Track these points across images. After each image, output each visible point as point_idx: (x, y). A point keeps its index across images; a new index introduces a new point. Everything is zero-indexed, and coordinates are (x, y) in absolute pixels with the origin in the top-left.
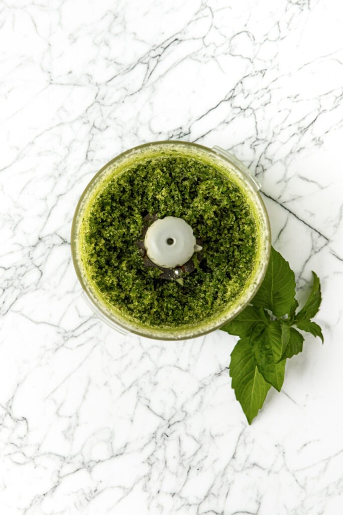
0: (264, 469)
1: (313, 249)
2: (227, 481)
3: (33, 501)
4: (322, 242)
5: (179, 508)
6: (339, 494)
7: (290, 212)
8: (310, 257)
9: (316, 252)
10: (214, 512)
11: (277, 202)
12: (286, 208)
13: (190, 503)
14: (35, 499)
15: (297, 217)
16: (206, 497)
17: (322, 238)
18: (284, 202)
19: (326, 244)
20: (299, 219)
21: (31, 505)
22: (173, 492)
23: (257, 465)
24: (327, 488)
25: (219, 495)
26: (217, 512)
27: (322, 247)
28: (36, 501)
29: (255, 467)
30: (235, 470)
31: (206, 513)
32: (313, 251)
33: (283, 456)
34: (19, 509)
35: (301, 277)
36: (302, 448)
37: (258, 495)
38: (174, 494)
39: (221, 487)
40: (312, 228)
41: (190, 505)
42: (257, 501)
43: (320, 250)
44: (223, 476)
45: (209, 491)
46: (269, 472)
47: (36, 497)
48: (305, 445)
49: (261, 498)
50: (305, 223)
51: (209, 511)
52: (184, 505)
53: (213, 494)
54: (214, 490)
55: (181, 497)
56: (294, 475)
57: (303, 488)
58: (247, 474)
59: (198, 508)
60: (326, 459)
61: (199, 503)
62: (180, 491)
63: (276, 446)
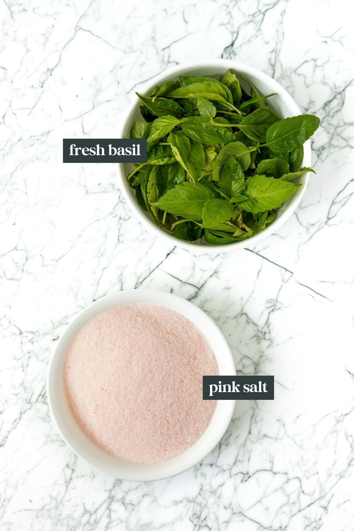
0: (272, 438)
1: (283, 280)
2: (248, 450)
3: (114, 484)
4: (289, 274)
5: (217, 474)
6: (327, 448)
7: (264, 257)
8: (282, 286)
9: (285, 283)
10: (242, 473)
11: (254, 252)
12: (260, 255)
13: (224, 470)
14: (116, 482)
15: (269, 261)
16: (234, 463)
17: (288, 272)
18: (258, 252)
19: (291, 276)
20: (270, 262)
21: (114, 487)
22: (211, 463)
23: (267, 436)
24: (318, 445)
25: (243, 461)
26: (244, 473)
27: (289, 279)
28: (117, 484)
29: (266, 437)
30: (252, 442)
31: (236, 474)
32: (283, 282)
33: (284, 427)
34: (106, 491)
35: (278, 301)
36: (296, 419)
37: (270, 457)
38: (212, 464)
39: (244, 455)
40: (280, 266)
41: (224, 471)
42: (270, 461)
43: (287, 281)
44: (244, 447)
45: (236, 459)
46: (276, 439)
47: (116, 480)
48: (298, 417)
49: (273, 459)
50: (275, 264)
51: (238, 473)
52: (220, 471)
53: (239, 461)
54: (240, 458)
55: (217, 466)
56: (293, 439)
57: (301, 447)
58: (261, 443)
59: (230, 472)
60: (314, 425)
61: (230, 468)
62: (216, 462)
63: (278, 421)
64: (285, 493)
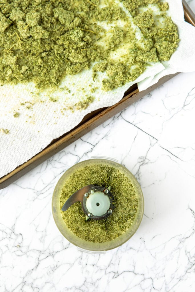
0: (136, 250)
1: (151, 145)
2: (118, 257)
3: (27, 273)
4: (155, 141)
5: (97, 272)
6: (172, 259)
7: (139, 128)
8: (150, 148)
9: (152, 146)
10: (113, 272)
11: (132, 124)
12: (136, 127)
13: (102, 269)
14: (28, 272)
15: (142, 131)
16: (109, 265)
17: (154, 139)
18: (136, 124)
19: (157, 142)
20: (143, 131)
21: (26, 275)
22: (93, 264)
23: (132, 248)
24: (166, 257)
25: (115, 264)
26: (115, 272)
27: (155, 144)
28: (29, 273)
29: (131, 249)
30: (122, 252)
31: (109, 273)
32: (151, 146)
33: (144, 243)
34: (21, 277)
35: (146, 158)
36: (153, 238)
37: (133, 263)
38: (94, 265)
39: (116, 260)
40: (149, 135)
41: (102, 270)
42: (133, 266)
43: (154, 145)
44: (116, 254)
45: (110, 262)
46: (138, 251)
47: (28, 271)
48: (154, 237)
49: (135, 264)
50: (146, 133)
51: (111, 272)
52: (99, 270)
53: (112, 264)
54: (112, 262)
55: (97, 266)
56: (150, 252)
57: (155, 257)
58: (128, 253)
59: (106, 271)
60: (164, 243)
61: (106, 268)
62: (97, 263)
63: (140, 239)
64: (142, 288)
